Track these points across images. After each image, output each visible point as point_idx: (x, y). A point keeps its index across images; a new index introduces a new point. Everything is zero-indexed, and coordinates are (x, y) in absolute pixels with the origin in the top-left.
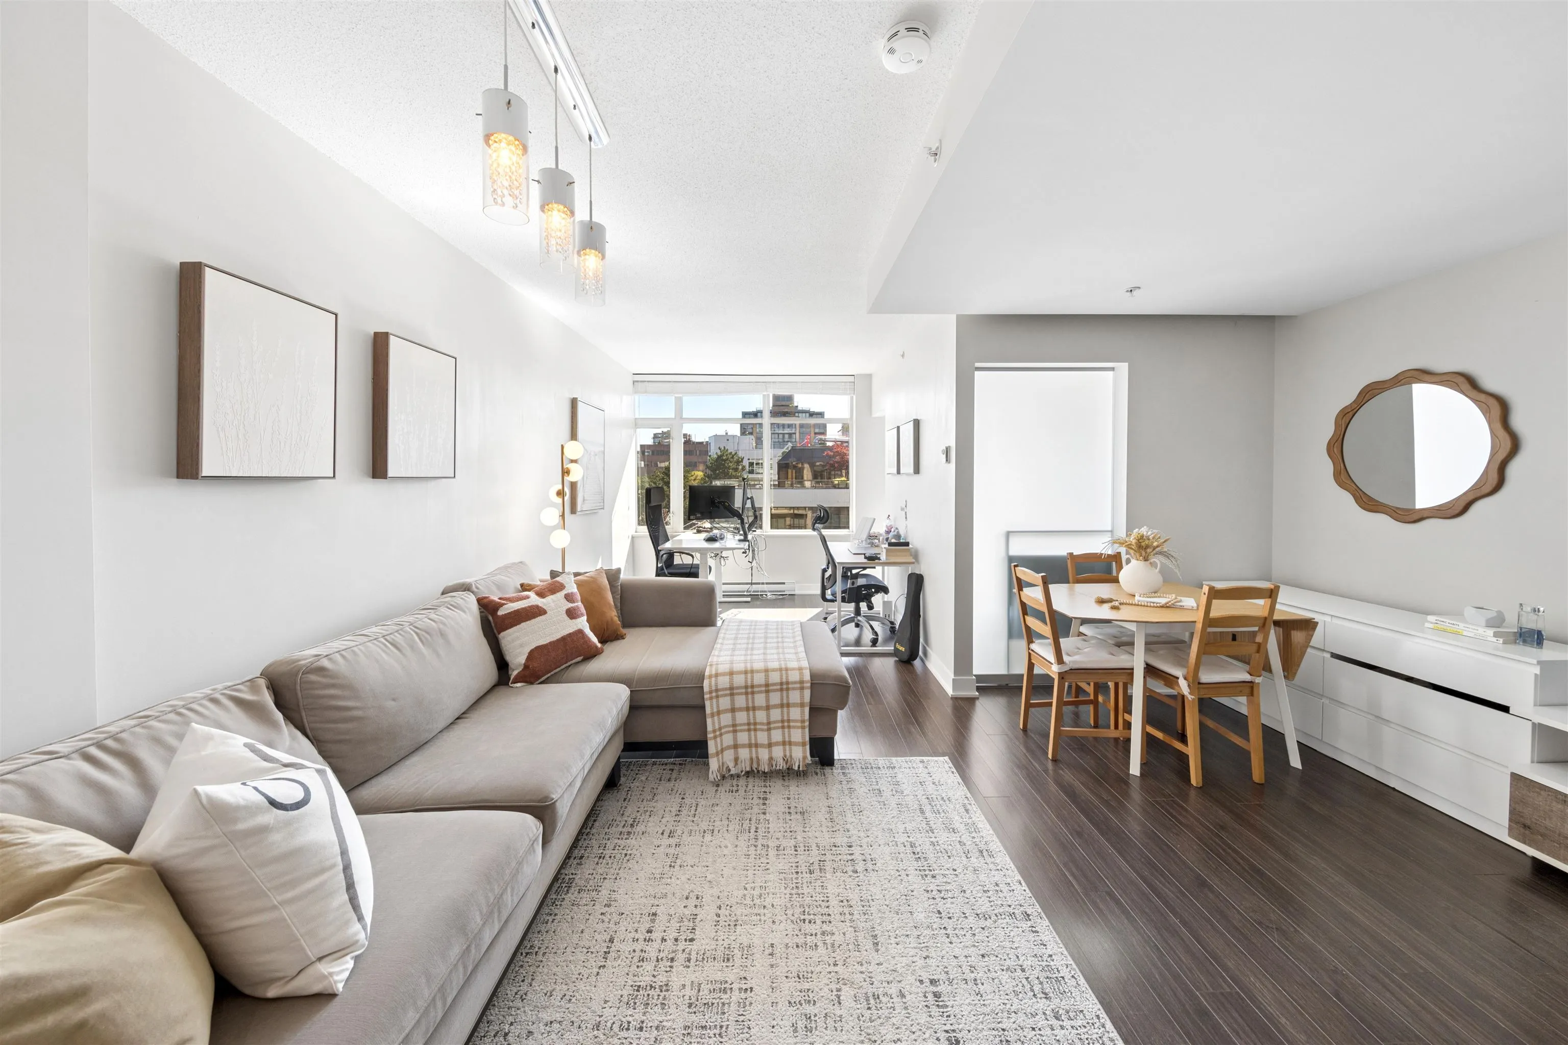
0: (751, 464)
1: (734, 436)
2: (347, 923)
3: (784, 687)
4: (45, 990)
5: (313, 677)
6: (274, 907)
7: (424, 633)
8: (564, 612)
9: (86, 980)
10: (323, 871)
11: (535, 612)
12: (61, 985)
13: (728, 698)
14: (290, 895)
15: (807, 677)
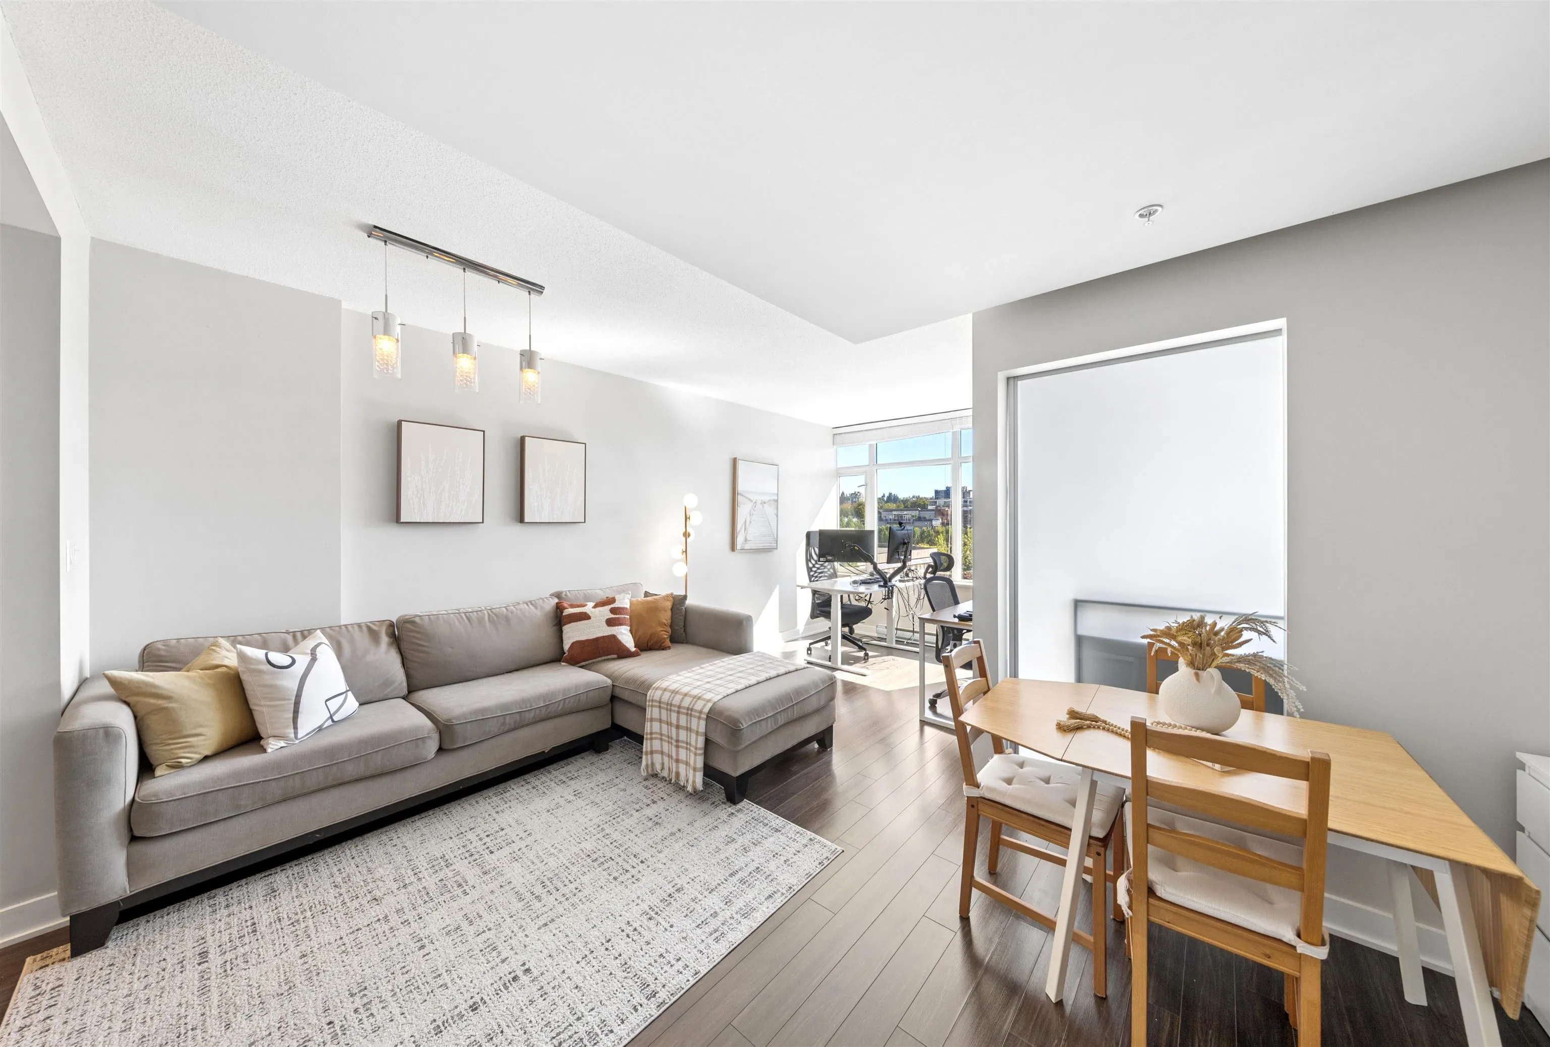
2: (287, 727)
3: (689, 712)
4: (160, 692)
5: (408, 626)
6: (262, 706)
7: (493, 615)
8: (605, 620)
9: (172, 695)
10: (284, 699)
11: (585, 617)
12: (164, 692)
13: (653, 708)
14: (268, 703)
15: (706, 710)
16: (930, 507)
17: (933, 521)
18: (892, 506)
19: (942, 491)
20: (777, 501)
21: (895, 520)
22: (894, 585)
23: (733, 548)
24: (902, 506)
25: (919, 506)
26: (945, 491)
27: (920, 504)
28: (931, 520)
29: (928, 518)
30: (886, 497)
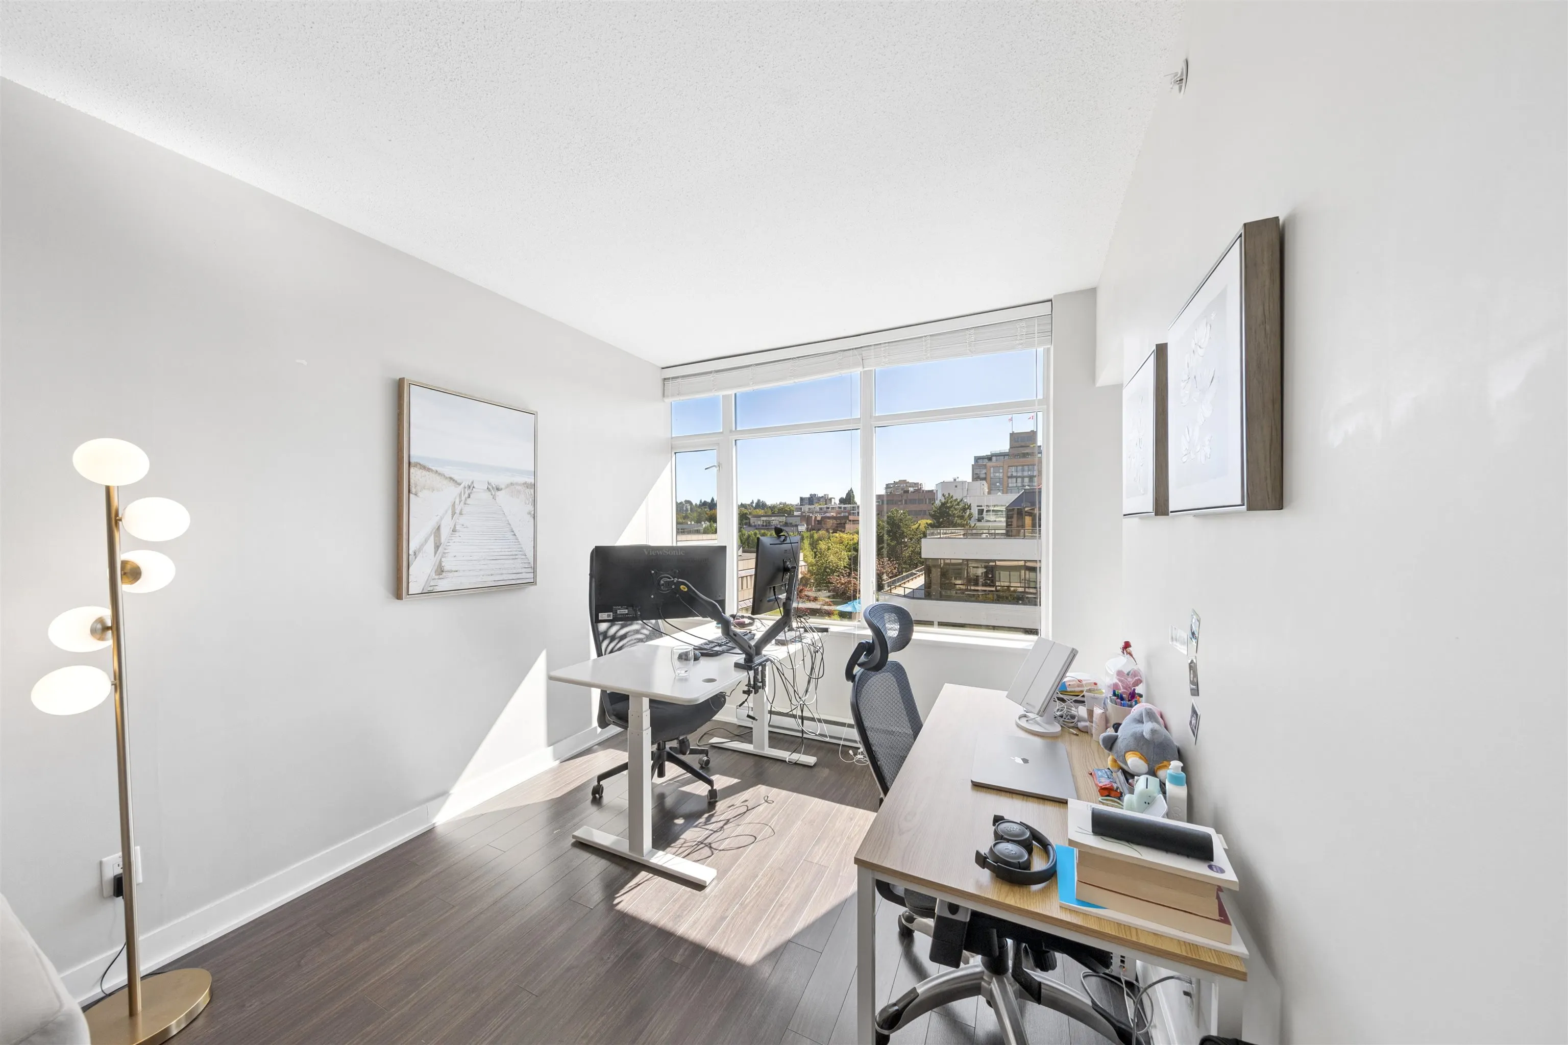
0: (981, 512)
1: (963, 483)
16: (796, 513)
17: (799, 527)
18: (760, 512)
19: (806, 498)
20: (534, 486)
21: (763, 526)
22: (767, 660)
23: (398, 589)
24: (770, 513)
25: (785, 512)
26: (809, 498)
27: (787, 510)
28: (797, 526)
29: (794, 523)
30: (755, 503)
